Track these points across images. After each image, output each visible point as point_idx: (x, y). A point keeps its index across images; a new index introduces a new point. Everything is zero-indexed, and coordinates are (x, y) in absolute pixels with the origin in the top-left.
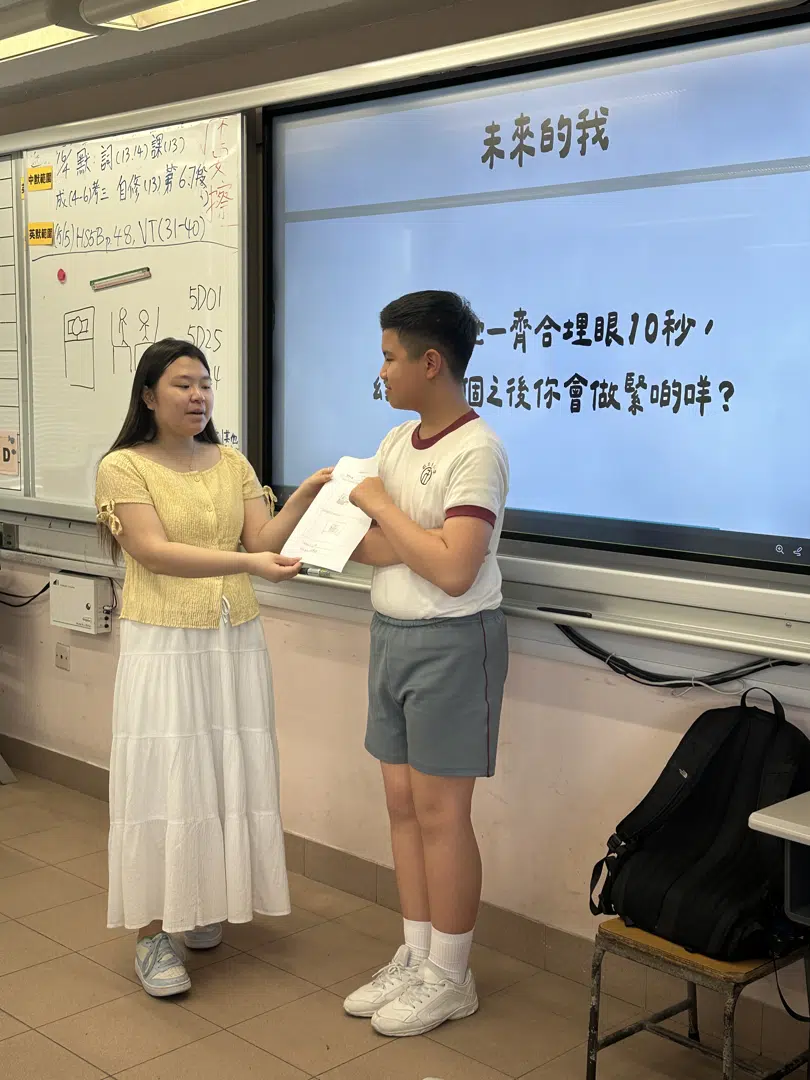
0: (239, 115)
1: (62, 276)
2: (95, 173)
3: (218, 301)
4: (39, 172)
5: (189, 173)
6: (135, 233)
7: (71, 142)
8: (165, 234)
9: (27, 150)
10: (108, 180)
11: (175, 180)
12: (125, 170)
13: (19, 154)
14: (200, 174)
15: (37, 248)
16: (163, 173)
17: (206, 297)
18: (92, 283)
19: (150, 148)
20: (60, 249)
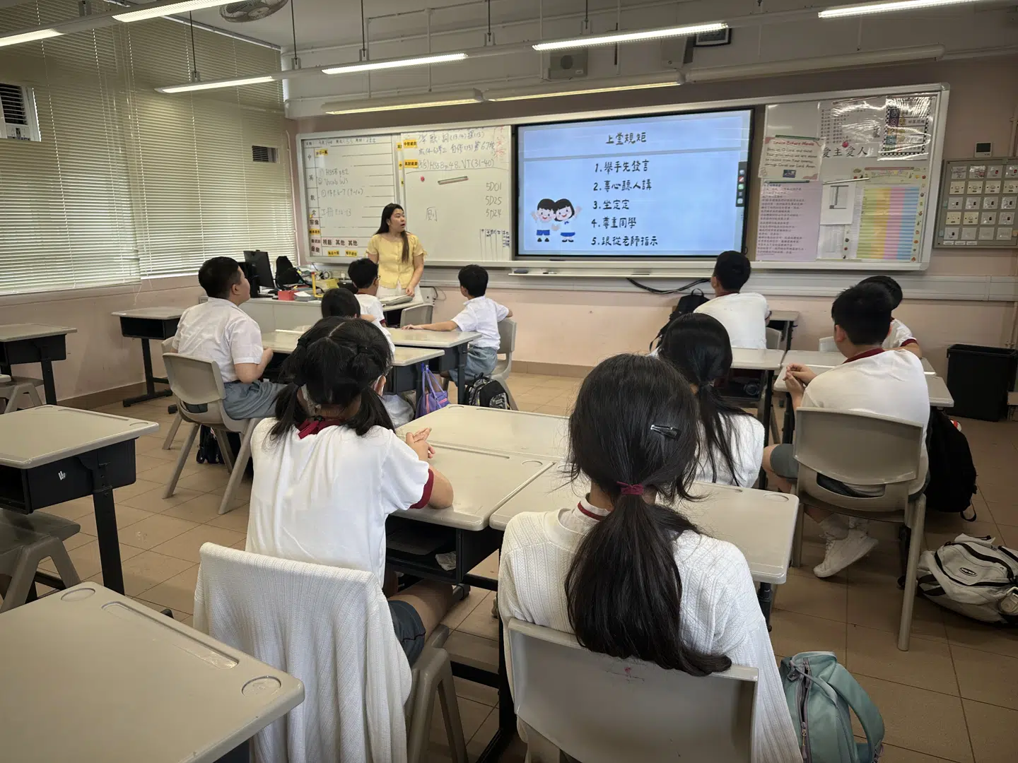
0: (510, 127)
1: (423, 179)
2: (440, 142)
3: (500, 187)
4: (410, 142)
5: (486, 145)
6: (460, 164)
7: (427, 131)
8: (475, 165)
9: (403, 133)
10: (447, 145)
11: (479, 147)
12: (456, 142)
13: (399, 134)
14: (492, 144)
15: (408, 169)
16: (474, 145)
17: (494, 186)
18: (439, 182)
19: (467, 135)
20: (422, 169)
